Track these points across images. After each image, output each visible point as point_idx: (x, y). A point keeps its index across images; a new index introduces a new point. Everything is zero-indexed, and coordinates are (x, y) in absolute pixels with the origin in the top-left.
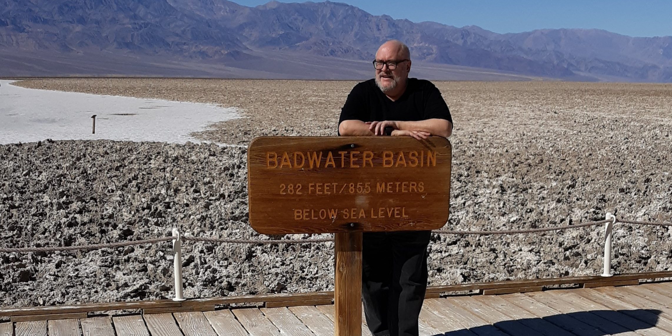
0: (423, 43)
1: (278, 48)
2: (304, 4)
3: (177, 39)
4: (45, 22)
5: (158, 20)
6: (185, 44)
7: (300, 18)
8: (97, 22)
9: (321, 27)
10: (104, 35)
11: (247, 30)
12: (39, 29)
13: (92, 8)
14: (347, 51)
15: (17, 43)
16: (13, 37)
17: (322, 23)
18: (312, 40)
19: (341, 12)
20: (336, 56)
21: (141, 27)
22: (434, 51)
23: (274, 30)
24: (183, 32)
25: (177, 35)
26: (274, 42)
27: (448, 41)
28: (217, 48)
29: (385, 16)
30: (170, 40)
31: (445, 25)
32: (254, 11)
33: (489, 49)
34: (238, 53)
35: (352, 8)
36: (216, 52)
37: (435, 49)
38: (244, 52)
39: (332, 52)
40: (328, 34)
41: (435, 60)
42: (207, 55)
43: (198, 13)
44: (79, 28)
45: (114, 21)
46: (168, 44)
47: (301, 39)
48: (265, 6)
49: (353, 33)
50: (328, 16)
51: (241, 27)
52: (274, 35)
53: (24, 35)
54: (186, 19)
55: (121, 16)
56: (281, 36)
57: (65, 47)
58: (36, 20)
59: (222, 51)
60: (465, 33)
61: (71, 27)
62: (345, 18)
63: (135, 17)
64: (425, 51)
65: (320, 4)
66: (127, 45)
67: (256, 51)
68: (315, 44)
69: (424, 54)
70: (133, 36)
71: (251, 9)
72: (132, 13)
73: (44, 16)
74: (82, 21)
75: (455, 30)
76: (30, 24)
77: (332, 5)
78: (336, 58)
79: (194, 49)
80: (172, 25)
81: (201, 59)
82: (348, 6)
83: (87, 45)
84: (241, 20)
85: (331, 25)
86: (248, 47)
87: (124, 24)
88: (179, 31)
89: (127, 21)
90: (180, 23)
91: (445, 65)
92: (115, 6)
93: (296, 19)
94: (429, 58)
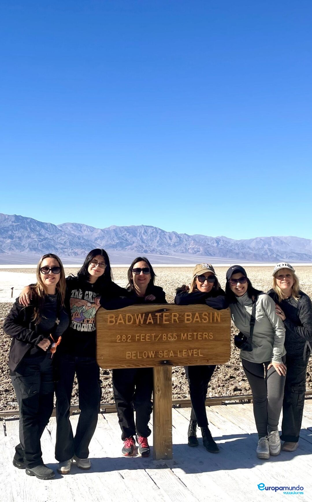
0: (195, 246)
1: (115, 250)
2: (130, 227)
5: (51, 236)
7: (128, 234)
8: (19, 238)
9: (139, 238)
10: (22, 244)
11: (99, 240)
13: (17, 230)
14: (153, 250)
17: (139, 236)
18: (135, 245)
19: (150, 231)
21: (42, 240)
22: (201, 249)
24: (65, 242)
25: (62, 244)
27: (208, 244)
28: (83, 250)
29: (173, 232)
31: (206, 236)
33: (231, 248)
35: (156, 228)
40: (143, 242)
41: (202, 255)
42: (78, 254)
43: (73, 232)
44: (9, 241)
45: (29, 237)
47: (128, 245)
48: (109, 228)
49: (156, 241)
50: (143, 232)
51: (96, 239)
52: (113, 243)
54: (66, 236)
55: (32, 235)
56: (117, 243)
60: (218, 241)
61: (5, 240)
62: (152, 233)
63: (40, 235)
64: (196, 250)
65: (138, 226)
66: (35, 249)
68: (136, 247)
70: (38, 244)
71: (101, 230)
72: (38, 233)
74: (11, 237)
75: (212, 239)
77: (145, 227)
79: (70, 251)
80: (59, 239)
81: (74, 256)
82: (153, 227)
83: (13, 249)
84: (96, 235)
85: (144, 237)
87: (33, 239)
88: (63, 242)
90: (63, 238)
92: (29, 229)
93: (126, 235)
94: (198, 253)
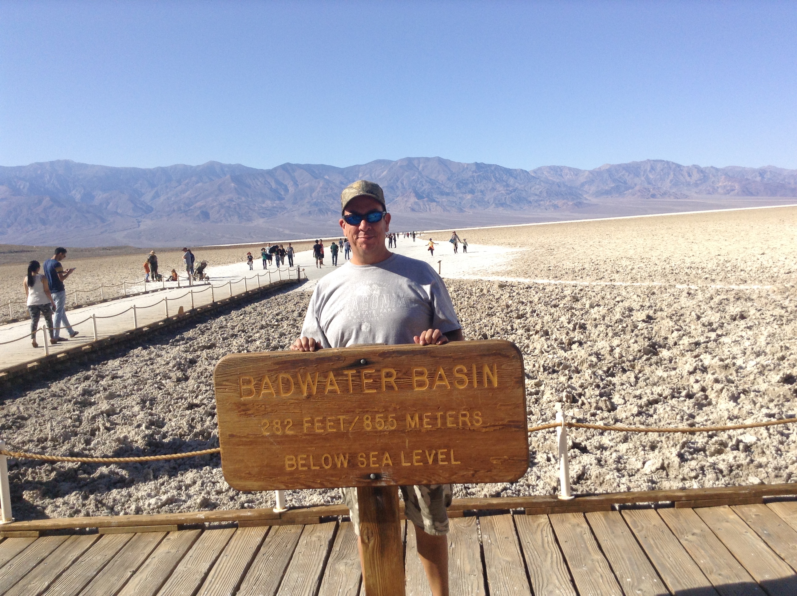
0: (727, 183)
1: (610, 197)
2: (629, 164)
3: (536, 198)
4: (448, 194)
5: (523, 186)
6: (541, 200)
7: (627, 174)
8: (482, 192)
9: (643, 178)
10: (486, 200)
11: (586, 186)
12: (444, 199)
13: (478, 182)
14: (665, 194)
15: (430, 210)
16: (427, 206)
17: (644, 175)
18: (637, 188)
19: (659, 166)
20: (656, 198)
21: (511, 192)
22: (737, 187)
23: (607, 184)
24: (541, 192)
25: (536, 195)
26: (607, 193)
27: (747, 179)
28: (565, 201)
29: (694, 165)
30: (531, 199)
31: (745, 168)
32: (591, 172)
33: (783, 182)
34: (580, 203)
35: (668, 162)
36: (564, 204)
37: (737, 186)
38: (585, 202)
39: (653, 196)
40: (649, 183)
41: (738, 194)
42: (558, 207)
43: (551, 178)
44: (469, 196)
45: (494, 189)
46: (530, 202)
47: (627, 189)
48: (600, 168)
49: (669, 180)
50: (649, 169)
51: (583, 185)
52: (607, 188)
53: (434, 204)
54: (542, 184)
55: (498, 186)
56: (612, 188)
57: (461, 210)
58: (442, 193)
59: (569, 203)
60: (762, 173)
61: (464, 196)
62: (662, 170)
63: (508, 185)
64: (729, 188)
65: (641, 162)
66: (502, 205)
67: (594, 200)
68: (639, 191)
69: (728, 190)
70: (505, 198)
71: (589, 171)
72: (505, 183)
73: (447, 190)
74: (472, 192)
75: (754, 171)
76: (438, 196)
77: (652, 162)
78: (656, 200)
79: (548, 203)
80: (533, 189)
82: (664, 161)
83: (475, 207)
84: (582, 179)
85: (651, 176)
86: (587, 198)
87: (499, 191)
88: (538, 193)
89: (501, 189)
90: (538, 186)
91: (746, 197)
92: (493, 180)
93: (623, 175)
94: (732, 193)
